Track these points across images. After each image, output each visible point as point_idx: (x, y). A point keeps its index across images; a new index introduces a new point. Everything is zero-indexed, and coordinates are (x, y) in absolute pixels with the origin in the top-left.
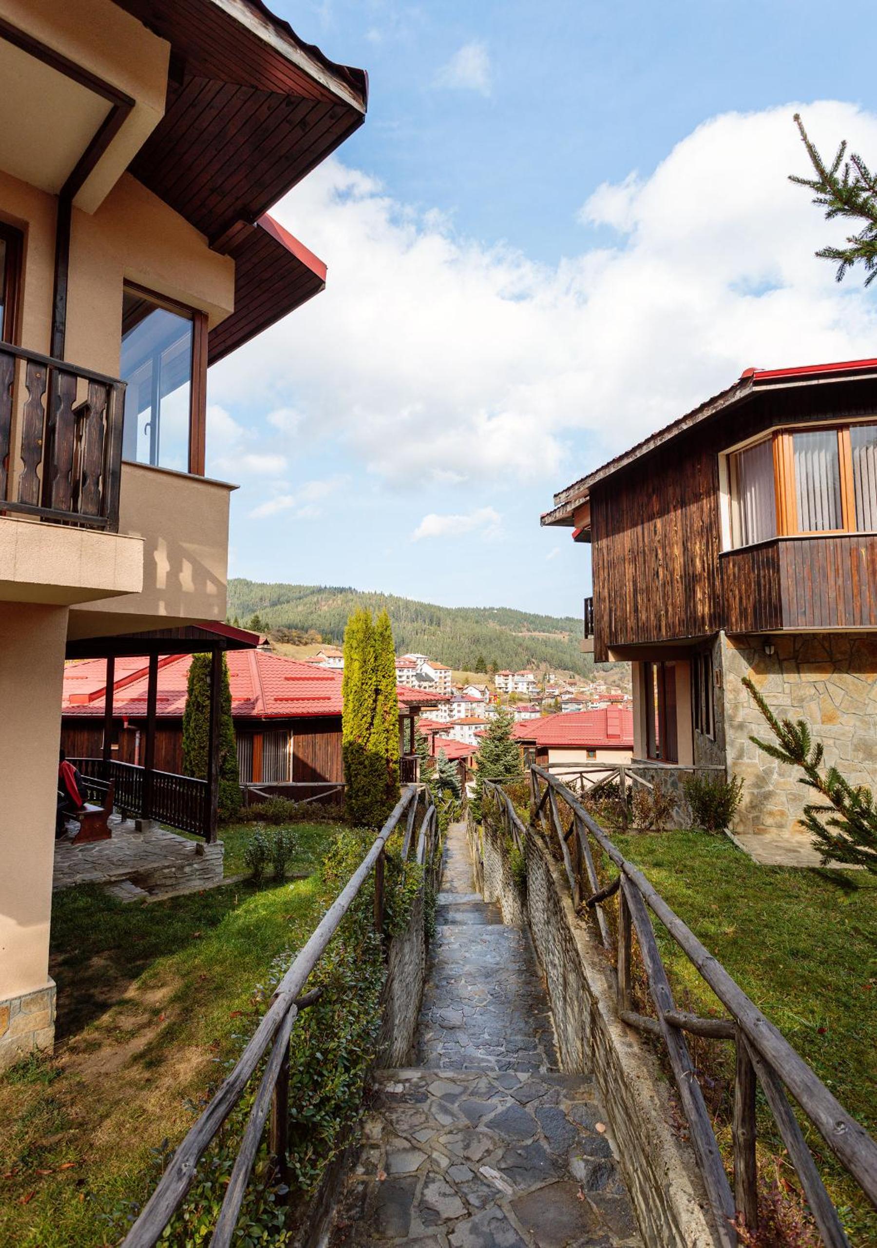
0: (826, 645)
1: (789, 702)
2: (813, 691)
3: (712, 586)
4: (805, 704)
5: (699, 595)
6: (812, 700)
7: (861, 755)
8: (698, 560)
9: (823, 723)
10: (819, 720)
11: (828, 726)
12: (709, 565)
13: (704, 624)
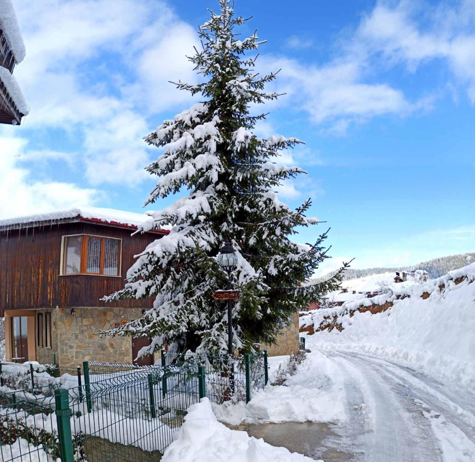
0: (91, 312)
1: (79, 332)
2: (86, 328)
3: (55, 288)
4: (84, 332)
5: (49, 291)
6: (86, 331)
7: (100, 349)
8: (49, 276)
9: (89, 339)
10: (88, 338)
11: (91, 340)
12: (54, 279)
13: (50, 303)
